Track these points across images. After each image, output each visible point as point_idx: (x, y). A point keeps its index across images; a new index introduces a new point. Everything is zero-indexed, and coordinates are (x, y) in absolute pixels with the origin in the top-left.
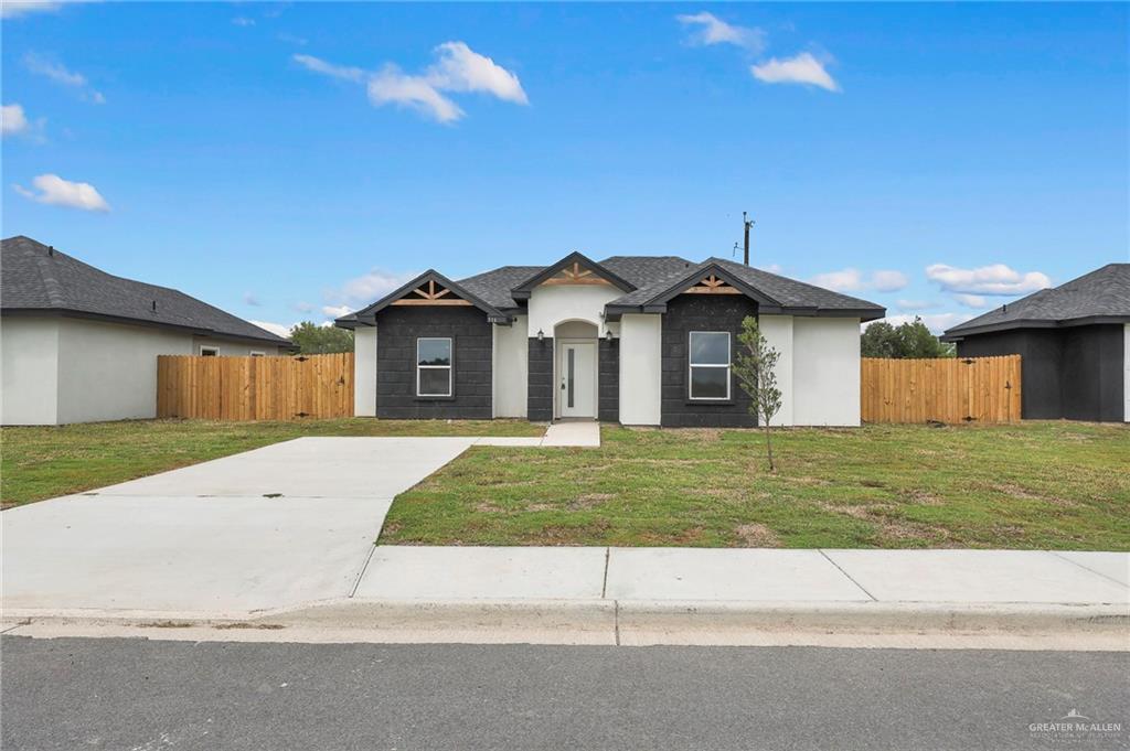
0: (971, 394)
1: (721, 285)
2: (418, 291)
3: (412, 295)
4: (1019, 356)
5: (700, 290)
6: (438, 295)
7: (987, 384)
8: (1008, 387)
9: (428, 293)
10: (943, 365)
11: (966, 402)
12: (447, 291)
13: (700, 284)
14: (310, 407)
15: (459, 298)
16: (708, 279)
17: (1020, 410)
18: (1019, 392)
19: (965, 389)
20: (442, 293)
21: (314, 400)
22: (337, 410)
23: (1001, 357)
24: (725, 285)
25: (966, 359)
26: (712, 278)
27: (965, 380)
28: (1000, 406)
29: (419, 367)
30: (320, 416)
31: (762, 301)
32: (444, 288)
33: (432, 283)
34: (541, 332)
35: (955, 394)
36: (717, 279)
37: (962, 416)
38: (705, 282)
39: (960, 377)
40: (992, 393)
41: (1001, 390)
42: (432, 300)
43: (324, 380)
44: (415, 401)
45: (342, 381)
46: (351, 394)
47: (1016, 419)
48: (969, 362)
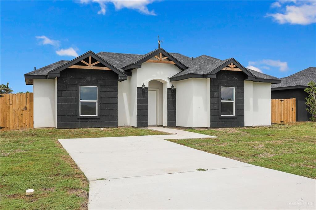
0: (282, 113)
1: (235, 67)
2: (83, 61)
3: (80, 63)
4: (295, 99)
5: (228, 69)
6: (93, 64)
7: (287, 108)
8: (292, 110)
9: (88, 63)
10: (275, 101)
11: (281, 116)
12: (98, 62)
13: (228, 67)
14: (5, 124)
15: (105, 66)
16: (230, 64)
17: (295, 118)
18: (295, 112)
19: (281, 110)
20: (95, 63)
21: (8, 119)
22: (22, 124)
23: (290, 99)
24: (236, 67)
25: (281, 100)
26: (232, 64)
27: (281, 107)
28: (290, 117)
29: (80, 101)
30: (11, 128)
31: (249, 75)
32: (97, 61)
33: (90, 58)
34: (143, 85)
35: (278, 112)
36: (234, 65)
37: (280, 121)
38: (229, 65)
39: (280, 106)
40: (288, 112)
41: (291, 110)
42: (90, 66)
43: (14, 108)
44: (78, 119)
45: (25, 108)
46: (31, 116)
47: (295, 122)
48: (282, 101)
